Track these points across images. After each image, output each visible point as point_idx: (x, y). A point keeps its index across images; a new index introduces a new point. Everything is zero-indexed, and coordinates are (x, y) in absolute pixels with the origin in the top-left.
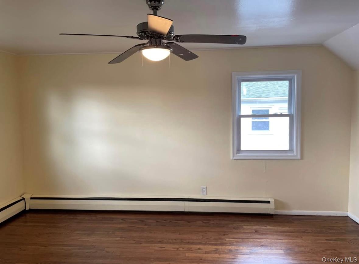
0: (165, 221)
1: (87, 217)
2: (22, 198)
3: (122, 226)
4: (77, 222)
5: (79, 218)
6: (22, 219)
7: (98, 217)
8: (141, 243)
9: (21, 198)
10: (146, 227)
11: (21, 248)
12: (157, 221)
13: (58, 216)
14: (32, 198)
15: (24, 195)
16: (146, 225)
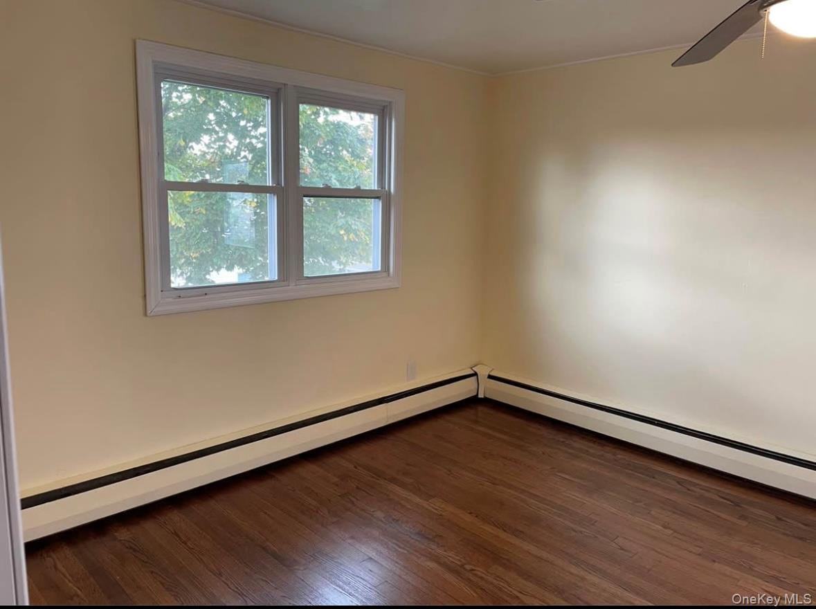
0: (806, 525)
1: (594, 449)
2: (473, 372)
3: (673, 497)
4: (571, 454)
5: (577, 445)
6: (469, 413)
7: (619, 456)
8: (717, 560)
9: (470, 372)
10: (745, 523)
11: (450, 471)
12: (779, 519)
13: (534, 428)
14: (490, 377)
15: (479, 366)
16: (743, 517)
